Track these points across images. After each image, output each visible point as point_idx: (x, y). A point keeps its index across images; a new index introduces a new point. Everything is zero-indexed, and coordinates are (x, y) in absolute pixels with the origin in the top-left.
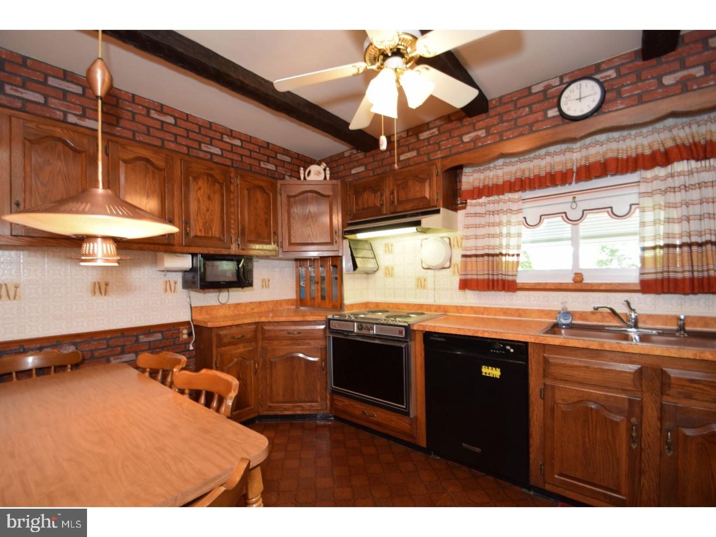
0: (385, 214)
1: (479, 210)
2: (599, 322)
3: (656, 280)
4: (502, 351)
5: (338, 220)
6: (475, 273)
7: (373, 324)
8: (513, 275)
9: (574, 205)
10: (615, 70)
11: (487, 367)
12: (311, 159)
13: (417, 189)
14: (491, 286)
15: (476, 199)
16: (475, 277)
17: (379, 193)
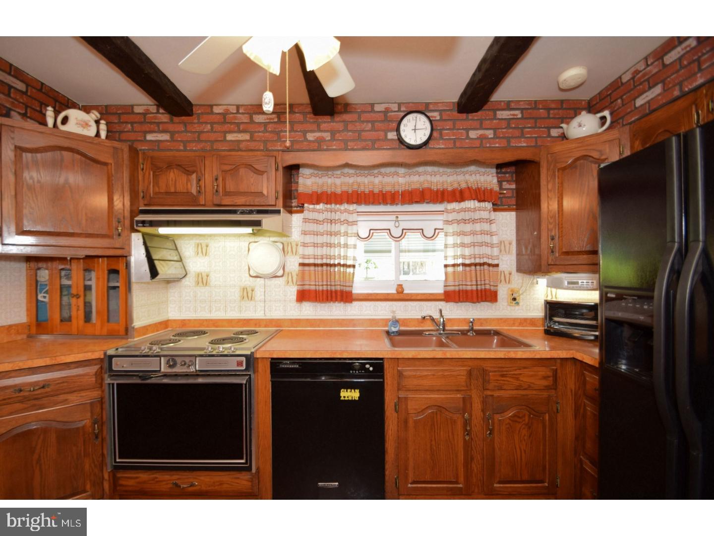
0: (204, 205)
1: (315, 216)
2: (416, 327)
3: (454, 291)
4: (362, 370)
5: (122, 203)
6: (313, 283)
7: (196, 356)
8: (349, 286)
9: (397, 224)
10: (439, 113)
11: (345, 390)
12: (68, 99)
13: (252, 180)
14: (329, 298)
15: (314, 204)
16: (313, 288)
17: (194, 176)
